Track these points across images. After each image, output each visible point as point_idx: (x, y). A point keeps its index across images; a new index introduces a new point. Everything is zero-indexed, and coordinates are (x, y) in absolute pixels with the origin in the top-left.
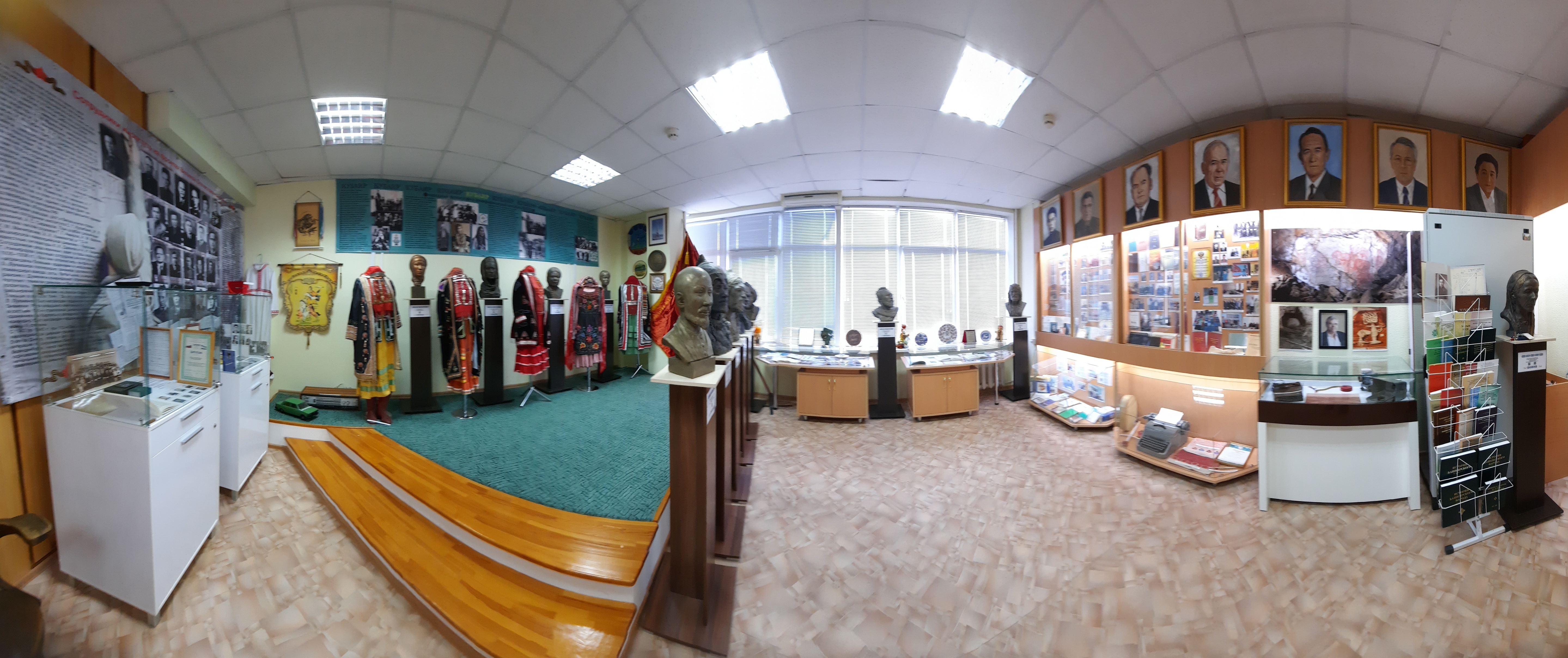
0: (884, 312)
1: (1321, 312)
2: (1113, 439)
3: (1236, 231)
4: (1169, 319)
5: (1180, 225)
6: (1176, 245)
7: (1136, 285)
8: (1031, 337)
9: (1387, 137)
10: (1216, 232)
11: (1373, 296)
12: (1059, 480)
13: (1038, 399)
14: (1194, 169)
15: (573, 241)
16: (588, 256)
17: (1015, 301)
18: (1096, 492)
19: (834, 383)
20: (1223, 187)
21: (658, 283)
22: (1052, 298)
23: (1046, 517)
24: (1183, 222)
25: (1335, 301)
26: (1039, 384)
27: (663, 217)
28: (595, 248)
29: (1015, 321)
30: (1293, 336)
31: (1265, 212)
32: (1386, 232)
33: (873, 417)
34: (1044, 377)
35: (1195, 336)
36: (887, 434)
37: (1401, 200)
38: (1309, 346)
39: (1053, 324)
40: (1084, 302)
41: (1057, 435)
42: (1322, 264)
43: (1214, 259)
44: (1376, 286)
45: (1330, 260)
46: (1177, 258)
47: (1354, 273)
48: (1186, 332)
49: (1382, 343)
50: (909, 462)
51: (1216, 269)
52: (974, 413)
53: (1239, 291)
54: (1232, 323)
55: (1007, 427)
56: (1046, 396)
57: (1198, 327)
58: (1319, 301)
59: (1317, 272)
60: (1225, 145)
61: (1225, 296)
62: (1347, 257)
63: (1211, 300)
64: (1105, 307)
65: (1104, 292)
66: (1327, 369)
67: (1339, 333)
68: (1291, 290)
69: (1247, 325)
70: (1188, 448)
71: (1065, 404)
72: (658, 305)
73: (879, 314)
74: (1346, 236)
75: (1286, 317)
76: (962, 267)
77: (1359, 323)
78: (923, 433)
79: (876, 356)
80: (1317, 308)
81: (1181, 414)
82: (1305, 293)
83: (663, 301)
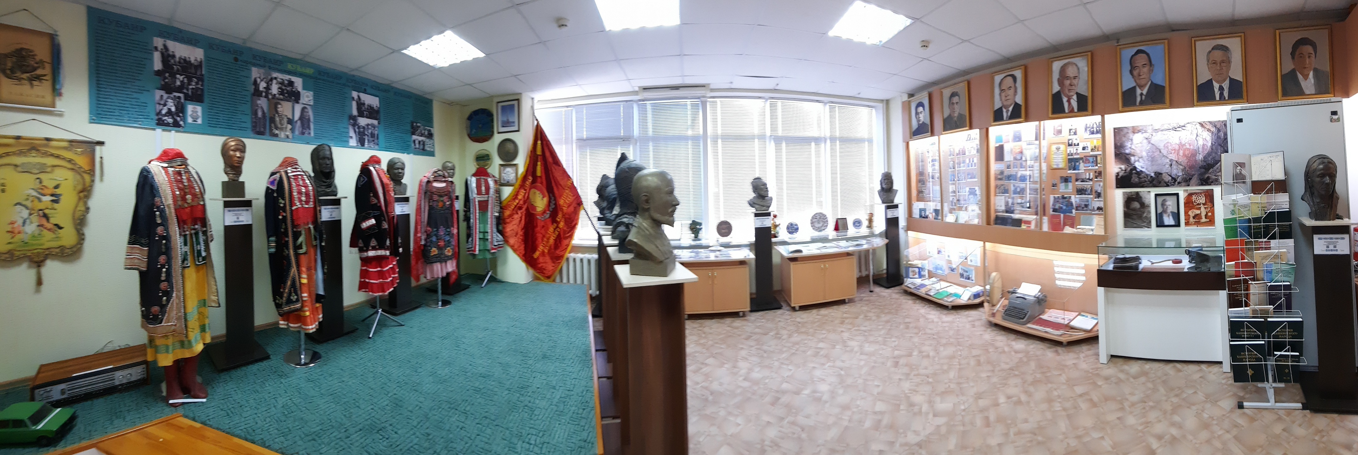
0: (759, 201)
1: (1156, 195)
2: (982, 315)
3: (1086, 130)
4: (1029, 202)
5: (1040, 124)
6: (1036, 140)
7: (1002, 173)
8: (902, 223)
9: (1203, 47)
10: (1070, 130)
11: (1201, 180)
12: (942, 349)
13: (913, 284)
14: (1052, 82)
15: (408, 127)
16: (424, 145)
17: (887, 189)
18: (975, 352)
19: (715, 277)
20: (1075, 97)
21: (509, 174)
22: (920, 185)
23: (935, 374)
24: (1042, 122)
25: (1168, 186)
26: (911, 269)
27: (515, 103)
28: (430, 136)
29: (888, 208)
30: (1135, 217)
31: (1106, 116)
32: (1210, 122)
33: (752, 311)
34: (915, 262)
35: (1052, 218)
36: (770, 325)
37: (1218, 97)
38: (1149, 226)
39: (921, 210)
40: (951, 188)
41: (933, 314)
42: (1156, 154)
43: (1068, 152)
44: (1203, 170)
45: (1162, 151)
46: (1038, 150)
47: (1183, 160)
48: (1044, 215)
49: (1210, 221)
50: (797, 346)
51: (1070, 161)
52: (851, 301)
53: (1089, 179)
54: (1083, 206)
55: (886, 311)
56: (918, 281)
57: (1055, 210)
58: (1155, 186)
59: (1152, 161)
60: (1076, 65)
61: (1077, 183)
62: (1177, 147)
63: (1067, 187)
64: (972, 192)
65: (971, 178)
66: (1164, 244)
67: (1172, 213)
68: (1132, 178)
69: (1096, 208)
70: (1045, 317)
71: (937, 286)
72: (509, 199)
73: (754, 203)
74: (1175, 129)
75: (1129, 201)
76: (833, 155)
77: (1189, 204)
78: (805, 320)
79: (753, 247)
80: (1154, 191)
81: (1039, 287)
82: (1143, 179)
83: (515, 196)
